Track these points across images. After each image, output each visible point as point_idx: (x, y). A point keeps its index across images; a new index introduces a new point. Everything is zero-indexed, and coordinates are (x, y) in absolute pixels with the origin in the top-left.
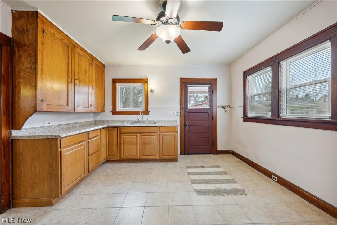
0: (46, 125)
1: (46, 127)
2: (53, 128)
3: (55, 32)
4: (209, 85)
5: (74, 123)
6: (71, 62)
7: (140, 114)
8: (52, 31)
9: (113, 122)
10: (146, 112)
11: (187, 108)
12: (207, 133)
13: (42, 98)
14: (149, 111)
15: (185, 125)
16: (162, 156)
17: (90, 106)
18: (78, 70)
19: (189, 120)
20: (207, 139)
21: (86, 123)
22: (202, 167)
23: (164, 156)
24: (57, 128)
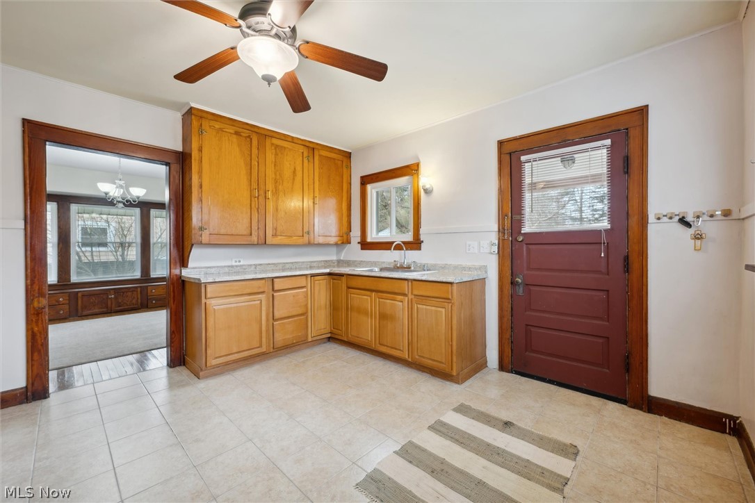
0: (234, 264)
1: (232, 266)
2: (245, 269)
3: (222, 126)
4: (608, 142)
5: (287, 263)
6: (257, 164)
7: (391, 249)
8: (217, 125)
9: (361, 264)
10: (416, 244)
11: (520, 233)
12: (601, 319)
13: (200, 225)
14: (422, 242)
15: (513, 283)
16: (417, 357)
17: (305, 235)
18: (276, 174)
19: (529, 268)
20: (600, 340)
21: (315, 264)
22: (507, 425)
23: (420, 356)
24: (253, 268)
